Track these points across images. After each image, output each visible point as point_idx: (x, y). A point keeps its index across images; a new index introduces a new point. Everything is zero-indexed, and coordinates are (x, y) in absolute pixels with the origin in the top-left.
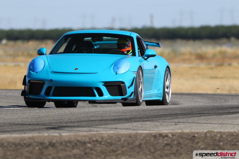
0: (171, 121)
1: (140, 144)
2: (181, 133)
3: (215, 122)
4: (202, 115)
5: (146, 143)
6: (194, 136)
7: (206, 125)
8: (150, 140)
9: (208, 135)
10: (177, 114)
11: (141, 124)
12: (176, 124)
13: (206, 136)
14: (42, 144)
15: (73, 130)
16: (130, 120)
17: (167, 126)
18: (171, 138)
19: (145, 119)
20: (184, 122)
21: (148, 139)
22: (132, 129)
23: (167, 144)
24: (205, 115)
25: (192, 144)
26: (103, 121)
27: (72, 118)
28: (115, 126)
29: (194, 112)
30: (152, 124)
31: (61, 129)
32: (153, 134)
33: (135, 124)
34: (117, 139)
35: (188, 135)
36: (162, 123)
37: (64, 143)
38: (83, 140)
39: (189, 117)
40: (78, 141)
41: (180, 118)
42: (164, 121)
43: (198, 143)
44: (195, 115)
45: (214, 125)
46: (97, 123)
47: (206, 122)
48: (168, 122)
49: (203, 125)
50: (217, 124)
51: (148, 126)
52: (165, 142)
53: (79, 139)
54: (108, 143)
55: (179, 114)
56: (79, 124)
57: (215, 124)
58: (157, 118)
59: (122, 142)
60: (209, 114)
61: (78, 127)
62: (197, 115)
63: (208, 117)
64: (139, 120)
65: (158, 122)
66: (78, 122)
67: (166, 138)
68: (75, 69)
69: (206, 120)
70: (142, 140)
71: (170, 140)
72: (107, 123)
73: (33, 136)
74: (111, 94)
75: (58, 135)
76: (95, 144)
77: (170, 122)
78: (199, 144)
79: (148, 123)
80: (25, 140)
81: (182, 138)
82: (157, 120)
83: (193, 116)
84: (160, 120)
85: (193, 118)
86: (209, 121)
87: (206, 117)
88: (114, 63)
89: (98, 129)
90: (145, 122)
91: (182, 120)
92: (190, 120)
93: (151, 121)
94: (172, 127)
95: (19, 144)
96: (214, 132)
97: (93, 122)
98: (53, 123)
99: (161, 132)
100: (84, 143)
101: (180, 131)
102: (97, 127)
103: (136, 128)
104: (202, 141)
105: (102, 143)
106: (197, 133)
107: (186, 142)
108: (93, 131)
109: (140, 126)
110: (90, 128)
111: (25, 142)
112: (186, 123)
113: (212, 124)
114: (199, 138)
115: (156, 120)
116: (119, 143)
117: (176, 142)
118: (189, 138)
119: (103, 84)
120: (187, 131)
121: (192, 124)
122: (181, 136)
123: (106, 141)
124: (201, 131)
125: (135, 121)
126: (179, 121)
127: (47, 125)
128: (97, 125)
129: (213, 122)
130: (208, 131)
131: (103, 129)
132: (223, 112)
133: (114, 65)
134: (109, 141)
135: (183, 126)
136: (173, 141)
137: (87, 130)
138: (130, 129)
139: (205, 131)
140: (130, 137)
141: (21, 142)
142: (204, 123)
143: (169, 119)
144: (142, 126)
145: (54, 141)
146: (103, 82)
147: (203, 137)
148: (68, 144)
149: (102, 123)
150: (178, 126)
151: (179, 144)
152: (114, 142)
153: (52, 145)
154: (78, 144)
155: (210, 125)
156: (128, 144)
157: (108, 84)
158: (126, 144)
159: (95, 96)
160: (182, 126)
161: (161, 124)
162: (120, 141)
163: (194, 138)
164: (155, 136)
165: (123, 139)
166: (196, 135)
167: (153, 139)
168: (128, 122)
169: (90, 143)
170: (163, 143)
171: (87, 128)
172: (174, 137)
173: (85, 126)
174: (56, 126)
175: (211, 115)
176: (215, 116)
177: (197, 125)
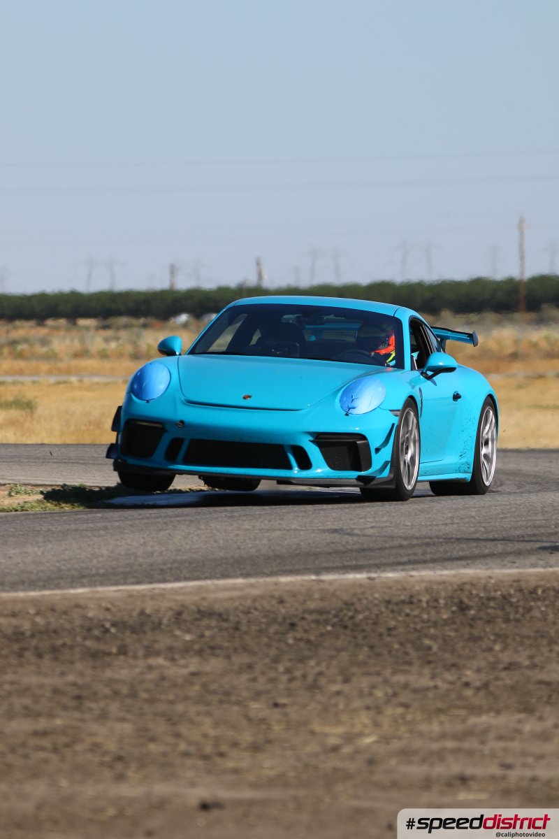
68: (245, 398)
74: (332, 464)
88: (342, 387)
119: (312, 439)
133: (344, 391)
146: (311, 434)
157: (322, 440)
159: (290, 467)
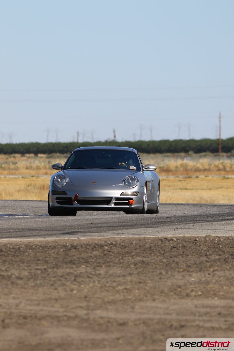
1: (151, 247)
3: (209, 228)
4: (196, 222)
5: (155, 246)
6: (196, 240)
7: (201, 231)
8: (158, 244)
9: (207, 239)
10: (173, 221)
11: (144, 230)
12: (175, 230)
13: (206, 240)
14: (65, 246)
15: (86, 235)
16: (133, 226)
17: (168, 231)
18: (176, 242)
19: (146, 226)
20: (181, 228)
21: (156, 242)
22: (138, 234)
23: (174, 247)
24: (198, 222)
26: (110, 228)
28: (121, 232)
29: (188, 219)
30: (154, 230)
31: (75, 234)
32: (160, 238)
33: (138, 230)
34: (129, 243)
35: (190, 239)
36: (161, 229)
37: (83, 246)
38: (99, 243)
39: (184, 224)
40: (96, 244)
41: (177, 225)
42: (163, 227)
43: (200, 246)
44: (189, 222)
45: (208, 231)
46: (105, 229)
47: (201, 228)
48: (167, 228)
49: (199, 230)
50: (211, 229)
51: (150, 231)
52: (171, 245)
53: (96, 242)
54: (122, 246)
55: (174, 221)
57: (209, 229)
58: (156, 224)
59: (134, 245)
61: (88, 232)
62: (191, 222)
63: (201, 224)
64: (141, 226)
65: (158, 228)
67: (171, 242)
69: (200, 226)
70: (151, 243)
71: (175, 243)
72: (114, 229)
73: (55, 240)
75: (76, 239)
76: (111, 247)
77: (169, 228)
79: (150, 229)
80: (49, 243)
81: (185, 241)
83: (187, 223)
84: (160, 226)
85: (188, 225)
86: (204, 227)
87: (200, 224)
89: (107, 234)
90: (147, 229)
91: (179, 226)
92: (187, 226)
94: (172, 233)
96: (212, 236)
97: (101, 228)
99: (165, 236)
100: (102, 246)
101: (182, 236)
102: (106, 232)
103: (140, 233)
104: (203, 244)
105: (117, 246)
106: (198, 237)
107: (190, 245)
108: (104, 236)
109: (143, 231)
110: (100, 234)
111: (50, 245)
112: (183, 228)
113: (206, 230)
114: (201, 242)
115: (156, 226)
116: (132, 246)
117: (181, 246)
118: (192, 241)
120: (187, 235)
121: (189, 230)
122: (184, 239)
123: (120, 244)
124: (200, 236)
125: (138, 228)
126: (177, 227)
128: (105, 231)
129: (207, 228)
130: (207, 236)
131: (112, 234)
132: (212, 219)
135: (182, 231)
136: (177, 244)
137: (98, 235)
138: (135, 234)
139: (204, 235)
141: (47, 245)
142: (200, 229)
143: (167, 226)
145: (75, 244)
147: (203, 240)
150: (176, 232)
151: (184, 247)
152: (127, 245)
153: (74, 247)
154: (97, 247)
155: (205, 230)
156: (140, 246)
158: (138, 246)
160: (180, 231)
162: (132, 244)
163: (195, 242)
164: (161, 240)
165: (134, 242)
166: (197, 239)
167: (160, 243)
168: (133, 228)
169: (106, 246)
171: (97, 233)
172: (179, 241)
173: (95, 232)
175: (203, 222)
176: (207, 223)
177: (193, 230)
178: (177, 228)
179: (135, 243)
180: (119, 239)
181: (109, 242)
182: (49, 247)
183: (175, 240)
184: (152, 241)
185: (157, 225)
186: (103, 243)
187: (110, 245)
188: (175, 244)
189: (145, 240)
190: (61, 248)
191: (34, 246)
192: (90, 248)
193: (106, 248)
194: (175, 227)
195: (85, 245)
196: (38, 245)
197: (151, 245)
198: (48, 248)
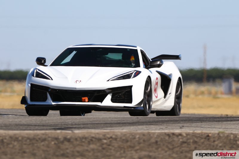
0: (175, 125)
1: (156, 142)
2: (193, 133)
4: (202, 121)
5: (161, 141)
6: (208, 136)
8: (164, 138)
9: (221, 135)
10: (177, 120)
11: (146, 127)
12: (181, 128)
13: (220, 136)
14: (56, 139)
16: (133, 124)
18: (185, 137)
19: (148, 124)
20: (188, 126)
21: (162, 137)
23: (184, 142)
25: (208, 143)
27: (75, 121)
33: (140, 127)
34: (131, 137)
35: (201, 135)
37: (78, 139)
38: (97, 137)
40: (93, 137)
42: (168, 125)
43: (214, 141)
46: (102, 126)
47: (209, 126)
48: (172, 126)
52: (181, 140)
53: (93, 135)
54: (124, 140)
56: (84, 126)
57: (220, 128)
58: (159, 123)
60: (209, 121)
64: (142, 124)
65: (162, 125)
66: (83, 124)
67: (180, 137)
73: (46, 133)
76: (111, 140)
78: (216, 143)
80: (38, 135)
81: (196, 137)
82: (161, 124)
84: (164, 124)
85: (195, 123)
86: (213, 126)
90: (150, 126)
91: (185, 125)
92: (193, 125)
93: (154, 125)
95: (34, 139)
96: (226, 133)
97: (98, 125)
98: (59, 125)
99: (172, 132)
100: (99, 140)
101: (191, 132)
102: (104, 128)
105: (118, 140)
106: (210, 133)
107: (202, 140)
109: (145, 129)
111: (39, 137)
112: (190, 127)
114: (214, 138)
117: (192, 141)
118: (203, 137)
121: (197, 128)
122: (194, 135)
123: (121, 138)
124: (212, 132)
125: (139, 125)
127: (53, 126)
129: (217, 127)
134: (124, 138)
136: (188, 139)
139: (216, 132)
140: (144, 135)
142: (209, 128)
144: (148, 129)
145: (69, 137)
147: (217, 136)
148: (84, 140)
149: (107, 126)
151: (195, 142)
152: (129, 139)
153: (67, 140)
154: (94, 140)
156: (144, 141)
158: (141, 141)
161: (166, 127)
162: (135, 138)
163: (208, 138)
164: (168, 135)
165: (138, 136)
166: (210, 135)
167: (167, 138)
168: (133, 126)
169: (105, 139)
170: (179, 141)
172: (188, 137)
174: (63, 127)
176: (216, 123)
178: (183, 126)
179: (139, 138)
180: (119, 134)
181: (109, 136)
182: (38, 139)
183: (185, 135)
184: (158, 136)
185: (161, 123)
186: (101, 136)
187: (109, 138)
188: (185, 139)
189: (150, 135)
190: (52, 141)
191: (20, 138)
192: (86, 142)
193: (105, 141)
194: (181, 125)
195: (80, 138)
196: (25, 137)
197: (157, 139)
198: (37, 141)
